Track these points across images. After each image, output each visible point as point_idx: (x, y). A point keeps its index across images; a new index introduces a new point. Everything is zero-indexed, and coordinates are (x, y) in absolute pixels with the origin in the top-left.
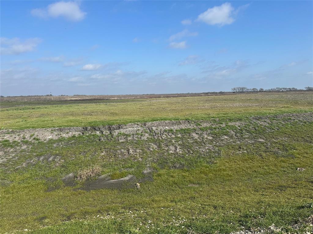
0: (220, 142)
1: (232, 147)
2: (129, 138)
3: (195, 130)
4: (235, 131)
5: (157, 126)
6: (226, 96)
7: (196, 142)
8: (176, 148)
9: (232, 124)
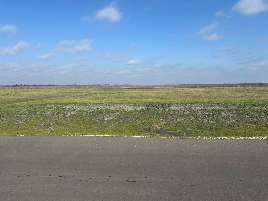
0: (241, 119)
1: (250, 122)
2: (176, 113)
3: (223, 110)
4: (255, 112)
5: (195, 107)
6: (262, 87)
7: (223, 117)
8: (208, 120)
9: (255, 108)
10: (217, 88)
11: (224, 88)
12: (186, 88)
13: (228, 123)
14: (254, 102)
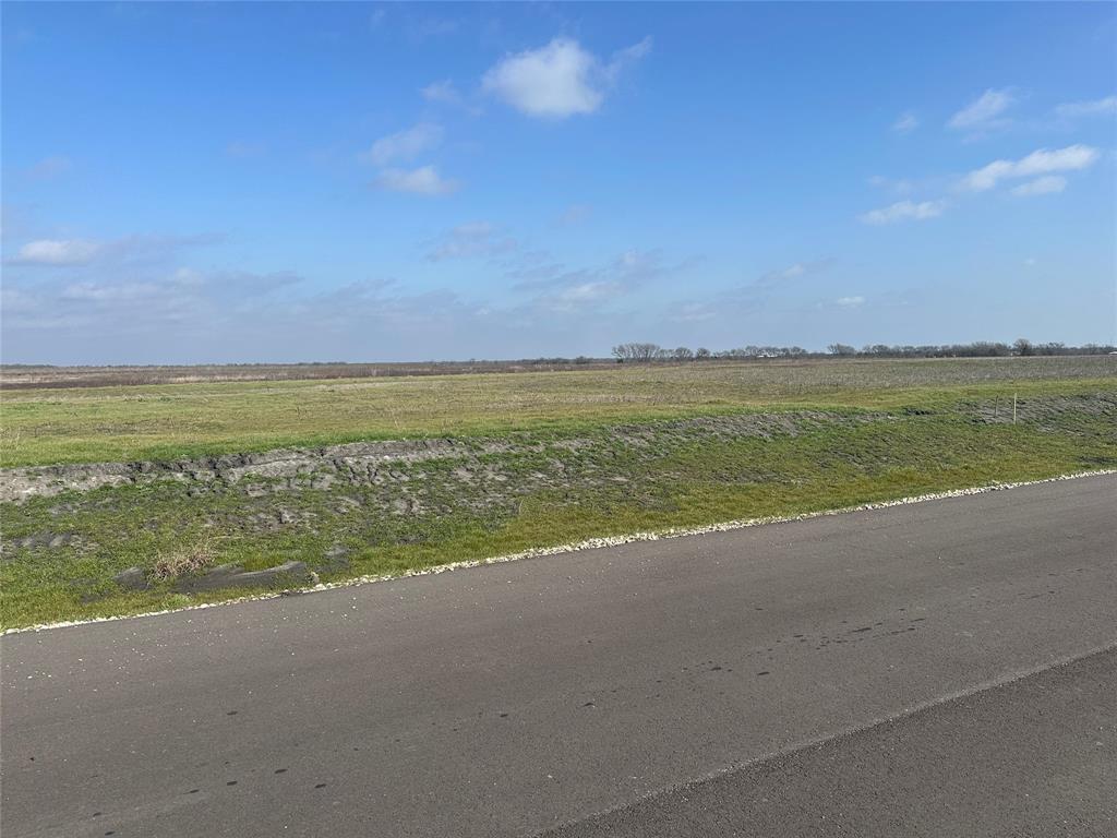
0: (523, 487)
1: (549, 496)
2: (277, 488)
3: (464, 461)
4: (566, 460)
5: (359, 455)
6: (587, 372)
7: (464, 488)
8: (411, 504)
9: (563, 444)
10: (442, 376)
11: (469, 376)
12: (322, 381)
13: (480, 506)
14: (560, 424)
